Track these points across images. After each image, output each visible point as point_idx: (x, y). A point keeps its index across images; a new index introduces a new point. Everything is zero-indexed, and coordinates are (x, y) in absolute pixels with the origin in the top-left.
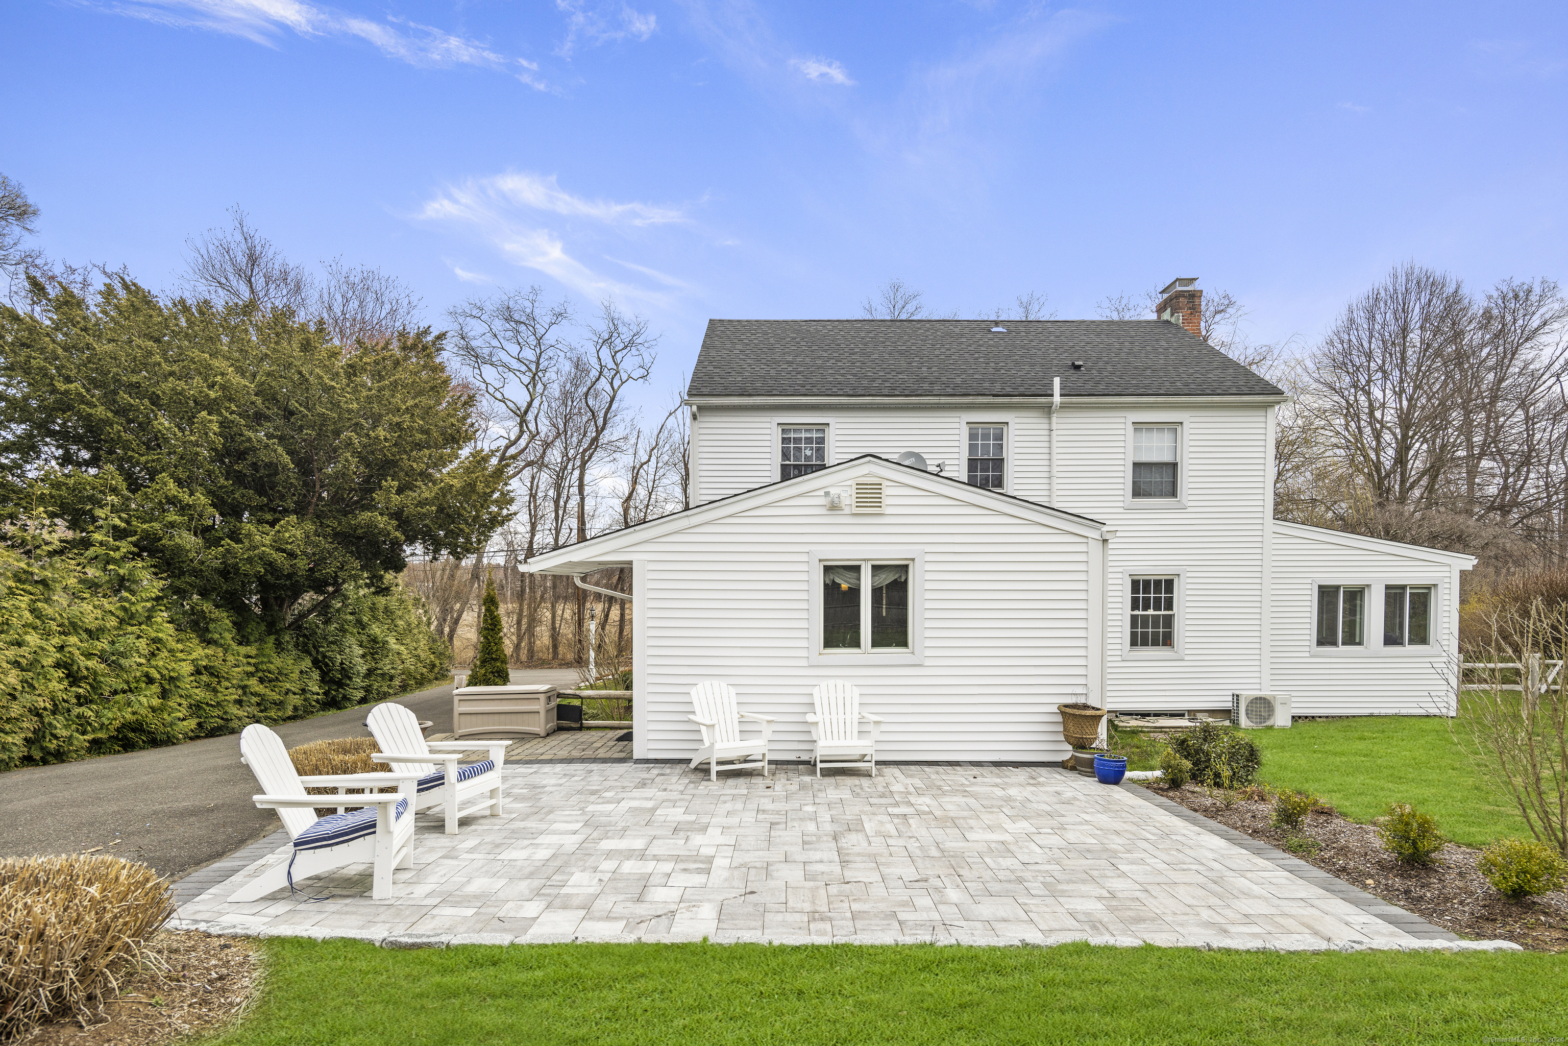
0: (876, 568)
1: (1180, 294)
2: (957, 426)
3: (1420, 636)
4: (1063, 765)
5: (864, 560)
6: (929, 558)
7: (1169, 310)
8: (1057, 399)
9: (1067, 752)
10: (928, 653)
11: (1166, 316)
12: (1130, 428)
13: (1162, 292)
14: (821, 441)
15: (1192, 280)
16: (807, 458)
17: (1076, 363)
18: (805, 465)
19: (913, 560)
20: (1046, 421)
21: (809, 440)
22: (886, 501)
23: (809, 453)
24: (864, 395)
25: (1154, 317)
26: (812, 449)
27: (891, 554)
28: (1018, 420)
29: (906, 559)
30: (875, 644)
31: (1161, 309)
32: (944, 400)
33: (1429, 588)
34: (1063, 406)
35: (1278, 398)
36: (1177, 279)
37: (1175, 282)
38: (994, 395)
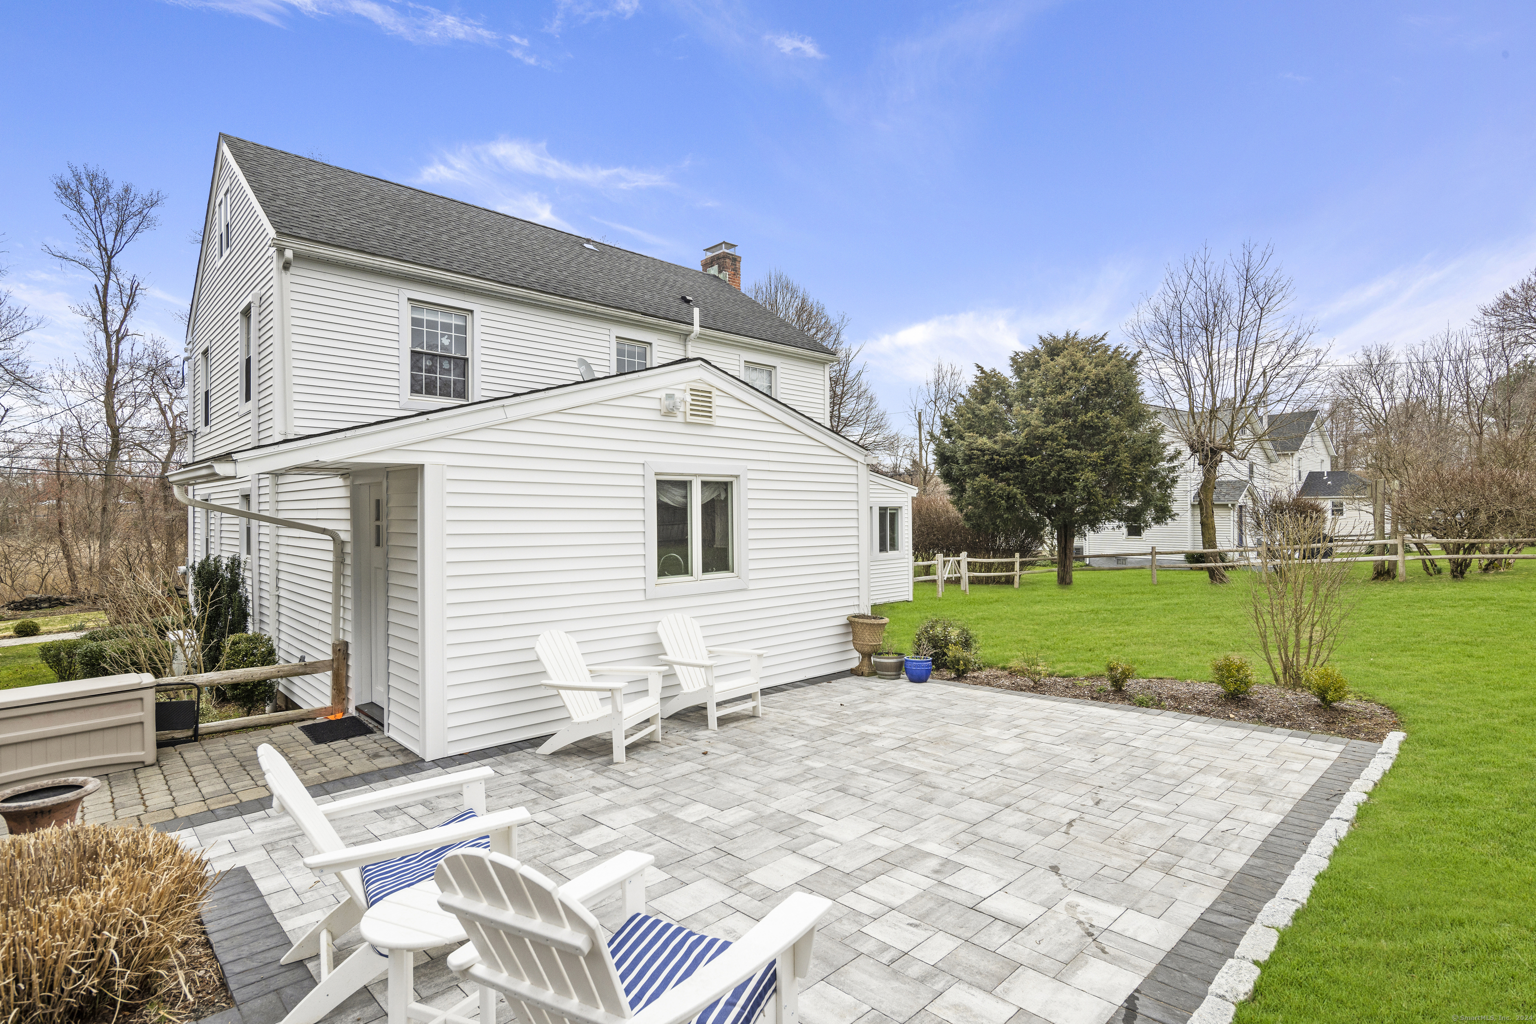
0: (704, 484)
1: (726, 256)
2: (607, 338)
3: (894, 546)
4: (853, 672)
5: (695, 475)
6: (751, 475)
7: (716, 267)
8: (696, 328)
9: (854, 660)
10: (752, 576)
11: (714, 270)
12: (743, 364)
13: (707, 250)
14: (463, 329)
15: (734, 246)
16: (444, 348)
17: (688, 298)
18: (441, 356)
19: (737, 477)
20: (681, 347)
21: (446, 327)
22: (717, 412)
23: (446, 342)
24: (517, 286)
25: (700, 269)
26: (450, 337)
27: (717, 470)
28: (660, 343)
29: (732, 476)
30: (706, 569)
31: (708, 264)
32: (600, 309)
33: (897, 509)
34: (701, 338)
35: (830, 357)
36: (724, 242)
37: (721, 244)
38: (643, 314)
